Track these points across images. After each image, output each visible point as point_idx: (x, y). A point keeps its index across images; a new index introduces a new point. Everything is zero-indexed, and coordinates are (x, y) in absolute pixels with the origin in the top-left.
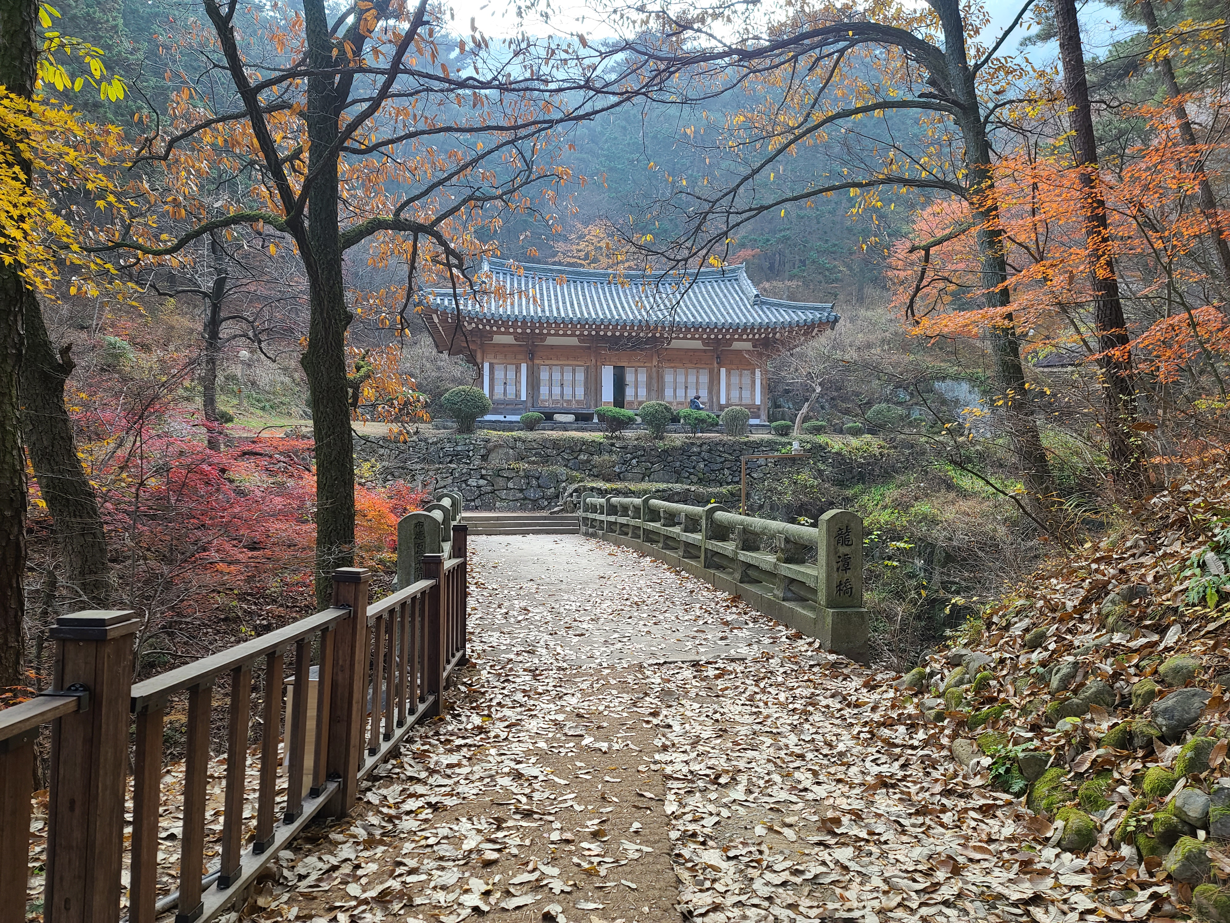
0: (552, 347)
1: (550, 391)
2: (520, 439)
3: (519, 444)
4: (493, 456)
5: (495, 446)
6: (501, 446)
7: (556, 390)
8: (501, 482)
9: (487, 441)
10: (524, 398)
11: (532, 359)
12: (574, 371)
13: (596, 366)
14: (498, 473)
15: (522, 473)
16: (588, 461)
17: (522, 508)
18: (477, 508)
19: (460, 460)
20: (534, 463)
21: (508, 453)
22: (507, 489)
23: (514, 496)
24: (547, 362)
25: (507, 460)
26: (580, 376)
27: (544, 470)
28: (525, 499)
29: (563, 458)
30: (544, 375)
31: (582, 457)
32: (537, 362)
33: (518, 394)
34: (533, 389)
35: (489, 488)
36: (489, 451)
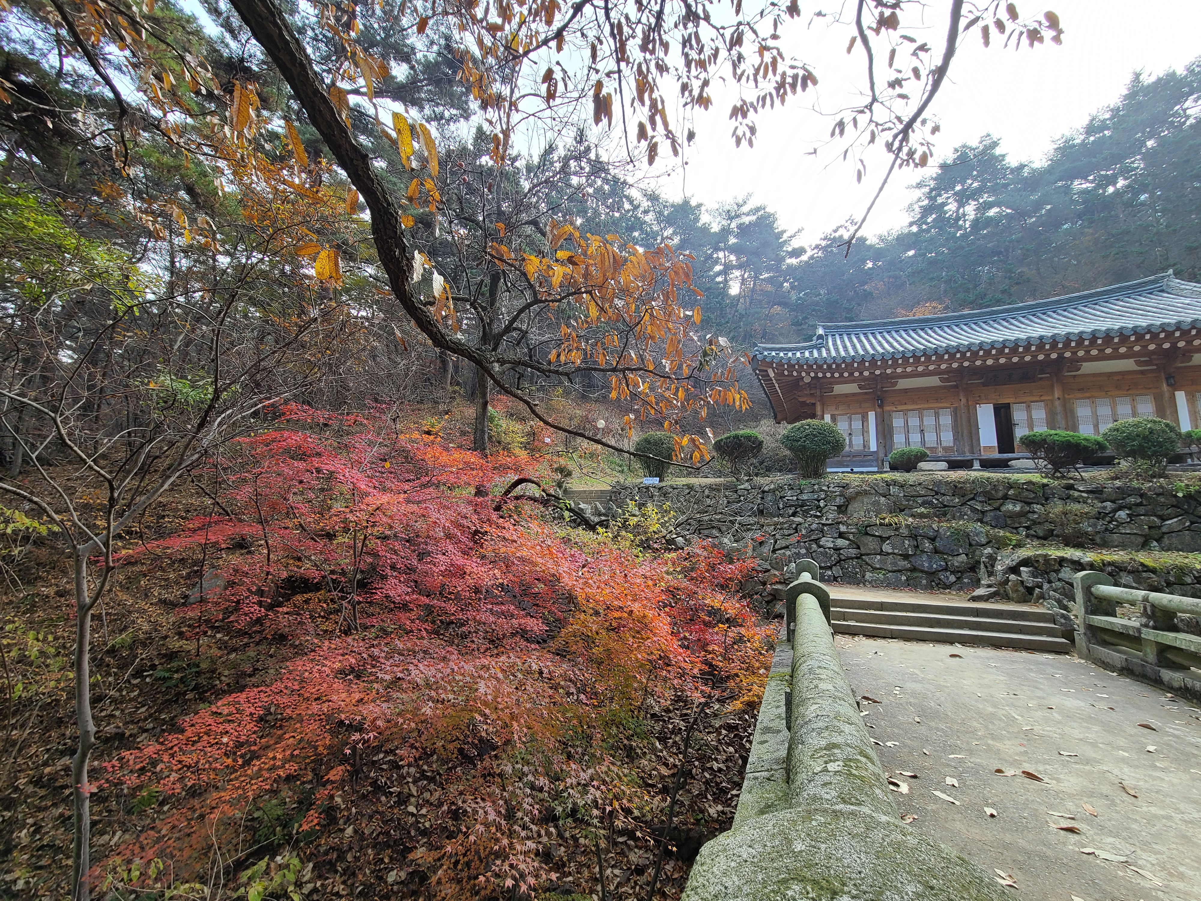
0: (906, 391)
1: (907, 439)
2: (895, 483)
3: (893, 490)
4: (854, 507)
5: (858, 494)
6: (866, 493)
7: (915, 438)
8: (871, 544)
9: (845, 487)
10: (873, 447)
11: (881, 406)
12: (937, 416)
13: (968, 406)
14: (865, 531)
15: (904, 531)
16: (1022, 514)
17: (911, 585)
18: (835, 579)
19: (806, 512)
20: (922, 516)
21: (878, 502)
22: (881, 553)
23: (894, 564)
24: (900, 408)
25: (878, 513)
26: (946, 419)
27: (944, 526)
28: (914, 569)
29: (974, 510)
30: (898, 422)
31: (1009, 507)
32: (887, 408)
33: (866, 445)
34: (885, 437)
35: (853, 552)
36: (849, 501)
